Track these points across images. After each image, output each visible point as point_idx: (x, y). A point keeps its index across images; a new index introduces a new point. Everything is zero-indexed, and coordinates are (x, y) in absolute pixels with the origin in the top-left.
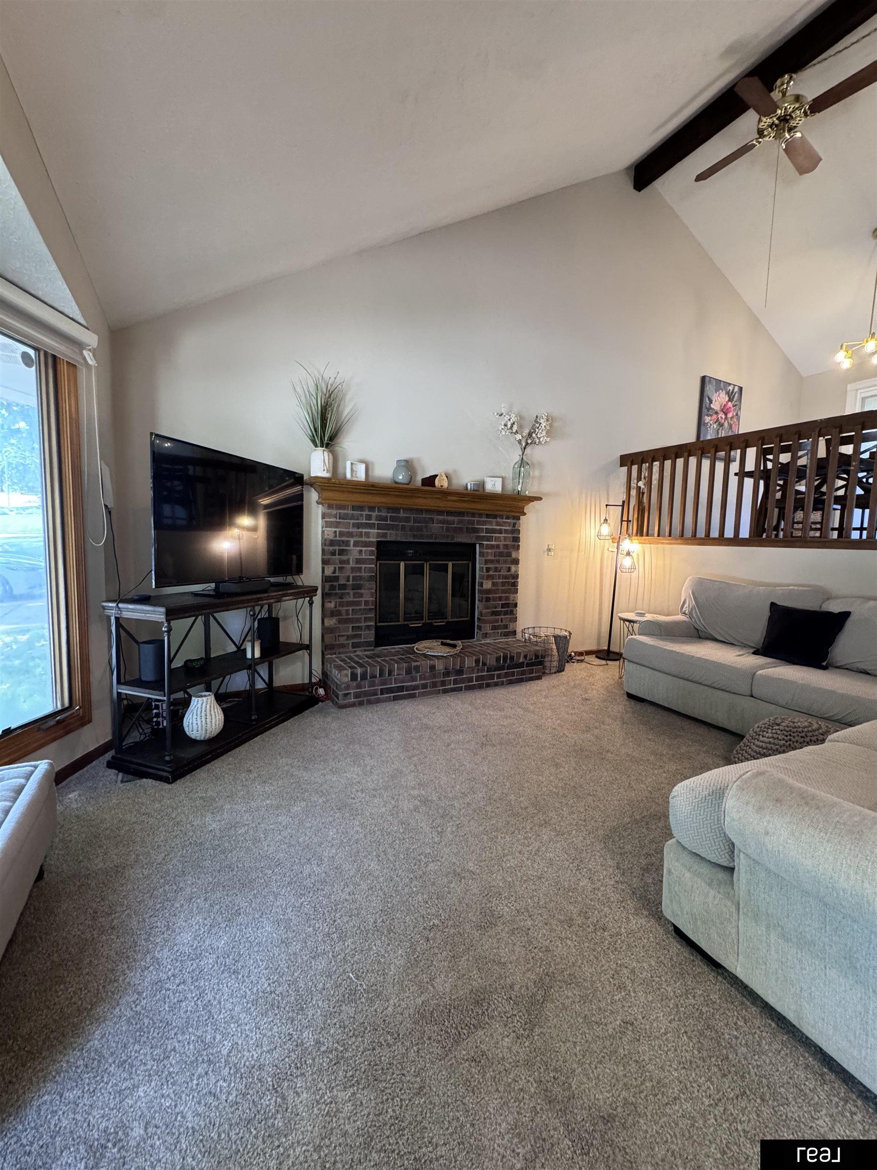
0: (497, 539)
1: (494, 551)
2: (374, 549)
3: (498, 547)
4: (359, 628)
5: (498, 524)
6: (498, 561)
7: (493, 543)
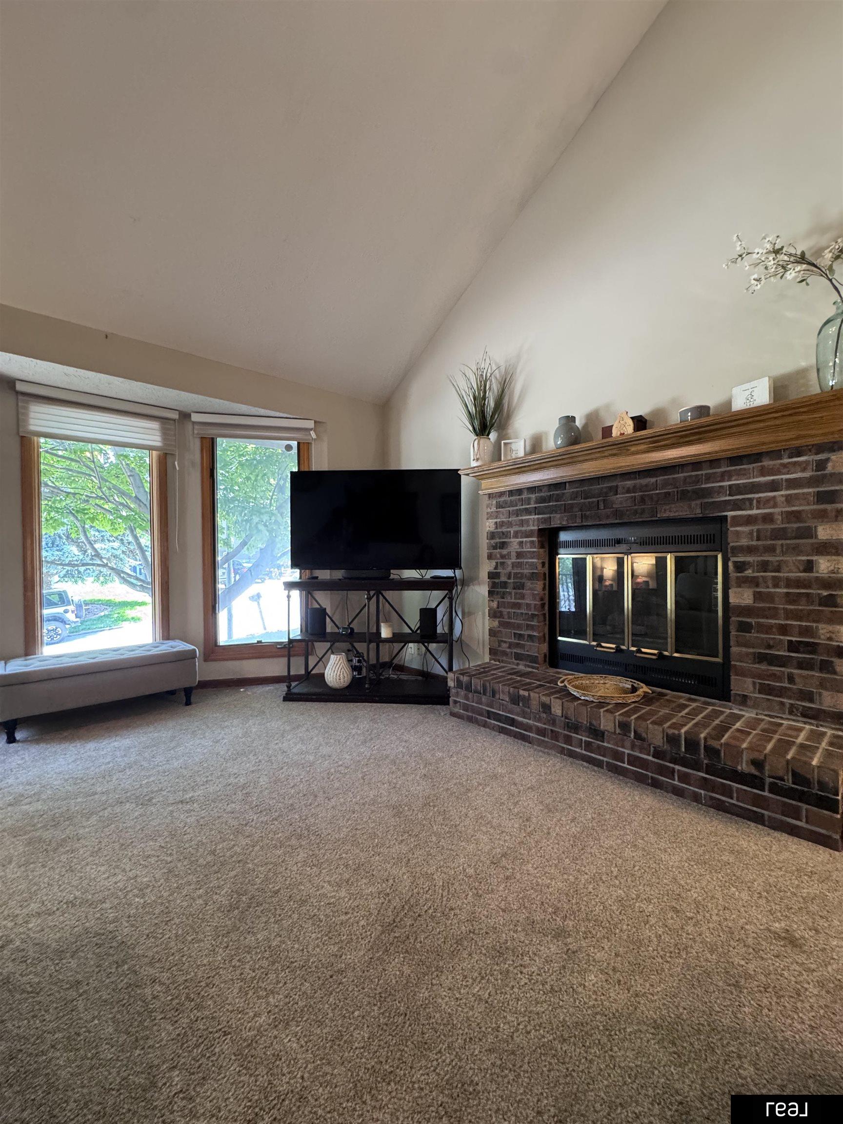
0: (767, 502)
1: (755, 528)
2: (534, 539)
3: (768, 518)
4: (520, 636)
5: (763, 472)
6: (771, 550)
7: (755, 512)
